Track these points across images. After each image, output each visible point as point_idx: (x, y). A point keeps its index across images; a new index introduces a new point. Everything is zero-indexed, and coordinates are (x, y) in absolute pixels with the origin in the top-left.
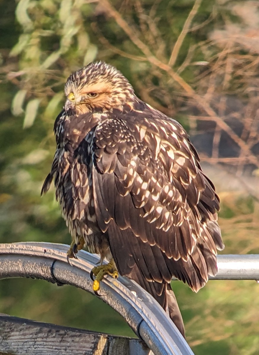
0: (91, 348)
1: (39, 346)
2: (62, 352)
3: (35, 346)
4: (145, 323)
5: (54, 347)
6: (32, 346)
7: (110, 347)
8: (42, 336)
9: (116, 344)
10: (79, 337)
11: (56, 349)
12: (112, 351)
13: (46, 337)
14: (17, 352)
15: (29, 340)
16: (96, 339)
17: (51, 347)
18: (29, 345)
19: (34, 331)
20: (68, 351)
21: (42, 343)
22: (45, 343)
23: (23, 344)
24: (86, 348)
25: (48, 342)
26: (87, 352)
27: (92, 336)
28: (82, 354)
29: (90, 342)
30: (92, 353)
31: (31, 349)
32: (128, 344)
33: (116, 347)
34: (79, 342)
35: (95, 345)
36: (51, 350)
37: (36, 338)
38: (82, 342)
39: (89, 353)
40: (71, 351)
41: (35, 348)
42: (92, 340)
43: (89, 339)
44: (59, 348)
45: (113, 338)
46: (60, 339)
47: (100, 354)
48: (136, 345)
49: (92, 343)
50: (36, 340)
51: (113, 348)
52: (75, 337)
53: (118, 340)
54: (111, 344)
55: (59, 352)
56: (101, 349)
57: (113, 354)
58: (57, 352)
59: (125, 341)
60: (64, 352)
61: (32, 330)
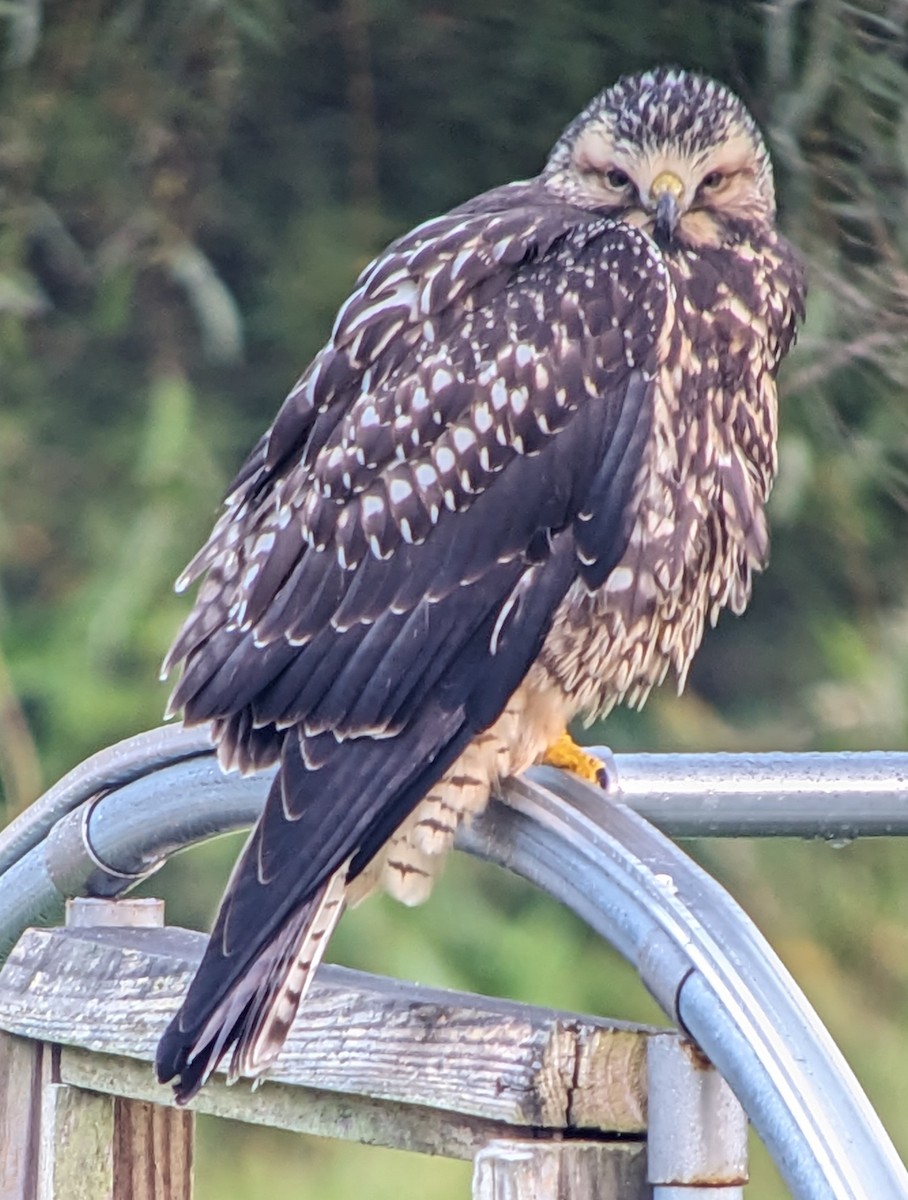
0: (519, 1061)
1: (354, 1054)
2: (427, 1075)
3: (343, 1055)
4: (699, 982)
5: (403, 1059)
6: (332, 1055)
7: (584, 1062)
8: (364, 1021)
9: (603, 1048)
10: (482, 1025)
11: (409, 1064)
12: (591, 1074)
13: (379, 1025)
14: (285, 1073)
15: (324, 1033)
16: (536, 1035)
17: (394, 1058)
18: (324, 1051)
19: (340, 1005)
20: (445, 1071)
21: (363, 1044)
22: (374, 1046)
23: (306, 1046)
24: (505, 1061)
25: (384, 1040)
26: (507, 1075)
27: (525, 1022)
28: (490, 1081)
29: (519, 1044)
30: (523, 1080)
31: (329, 1064)
32: (644, 1050)
33: (602, 1061)
34: (481, 1042)
35: (533, 1053)
36: (394, 1068)
37: (346, 1028)
38: (491, 1042)
39: (515, 1079)
40: (454, 1072)
41: (343, 1061)
42: (524, 1035)
43: (513, 1034)
44: (419, 1060)
45: (592, 1029)
46: (420, 1035)
47: (550, 1082)
48: (671, 1054)
49: (524, 1046)
50: (344, 1034)
51: (593, 1064)
52: (470, 1027)
53: (609, 1037)
54: (586, 1050)
55: (420, 1075)
56: (553, 1066)
57: (592, 1082)
58: (411, 1073)
59: (634, 1038)
60: (432, 1075)
61: (335, 999)
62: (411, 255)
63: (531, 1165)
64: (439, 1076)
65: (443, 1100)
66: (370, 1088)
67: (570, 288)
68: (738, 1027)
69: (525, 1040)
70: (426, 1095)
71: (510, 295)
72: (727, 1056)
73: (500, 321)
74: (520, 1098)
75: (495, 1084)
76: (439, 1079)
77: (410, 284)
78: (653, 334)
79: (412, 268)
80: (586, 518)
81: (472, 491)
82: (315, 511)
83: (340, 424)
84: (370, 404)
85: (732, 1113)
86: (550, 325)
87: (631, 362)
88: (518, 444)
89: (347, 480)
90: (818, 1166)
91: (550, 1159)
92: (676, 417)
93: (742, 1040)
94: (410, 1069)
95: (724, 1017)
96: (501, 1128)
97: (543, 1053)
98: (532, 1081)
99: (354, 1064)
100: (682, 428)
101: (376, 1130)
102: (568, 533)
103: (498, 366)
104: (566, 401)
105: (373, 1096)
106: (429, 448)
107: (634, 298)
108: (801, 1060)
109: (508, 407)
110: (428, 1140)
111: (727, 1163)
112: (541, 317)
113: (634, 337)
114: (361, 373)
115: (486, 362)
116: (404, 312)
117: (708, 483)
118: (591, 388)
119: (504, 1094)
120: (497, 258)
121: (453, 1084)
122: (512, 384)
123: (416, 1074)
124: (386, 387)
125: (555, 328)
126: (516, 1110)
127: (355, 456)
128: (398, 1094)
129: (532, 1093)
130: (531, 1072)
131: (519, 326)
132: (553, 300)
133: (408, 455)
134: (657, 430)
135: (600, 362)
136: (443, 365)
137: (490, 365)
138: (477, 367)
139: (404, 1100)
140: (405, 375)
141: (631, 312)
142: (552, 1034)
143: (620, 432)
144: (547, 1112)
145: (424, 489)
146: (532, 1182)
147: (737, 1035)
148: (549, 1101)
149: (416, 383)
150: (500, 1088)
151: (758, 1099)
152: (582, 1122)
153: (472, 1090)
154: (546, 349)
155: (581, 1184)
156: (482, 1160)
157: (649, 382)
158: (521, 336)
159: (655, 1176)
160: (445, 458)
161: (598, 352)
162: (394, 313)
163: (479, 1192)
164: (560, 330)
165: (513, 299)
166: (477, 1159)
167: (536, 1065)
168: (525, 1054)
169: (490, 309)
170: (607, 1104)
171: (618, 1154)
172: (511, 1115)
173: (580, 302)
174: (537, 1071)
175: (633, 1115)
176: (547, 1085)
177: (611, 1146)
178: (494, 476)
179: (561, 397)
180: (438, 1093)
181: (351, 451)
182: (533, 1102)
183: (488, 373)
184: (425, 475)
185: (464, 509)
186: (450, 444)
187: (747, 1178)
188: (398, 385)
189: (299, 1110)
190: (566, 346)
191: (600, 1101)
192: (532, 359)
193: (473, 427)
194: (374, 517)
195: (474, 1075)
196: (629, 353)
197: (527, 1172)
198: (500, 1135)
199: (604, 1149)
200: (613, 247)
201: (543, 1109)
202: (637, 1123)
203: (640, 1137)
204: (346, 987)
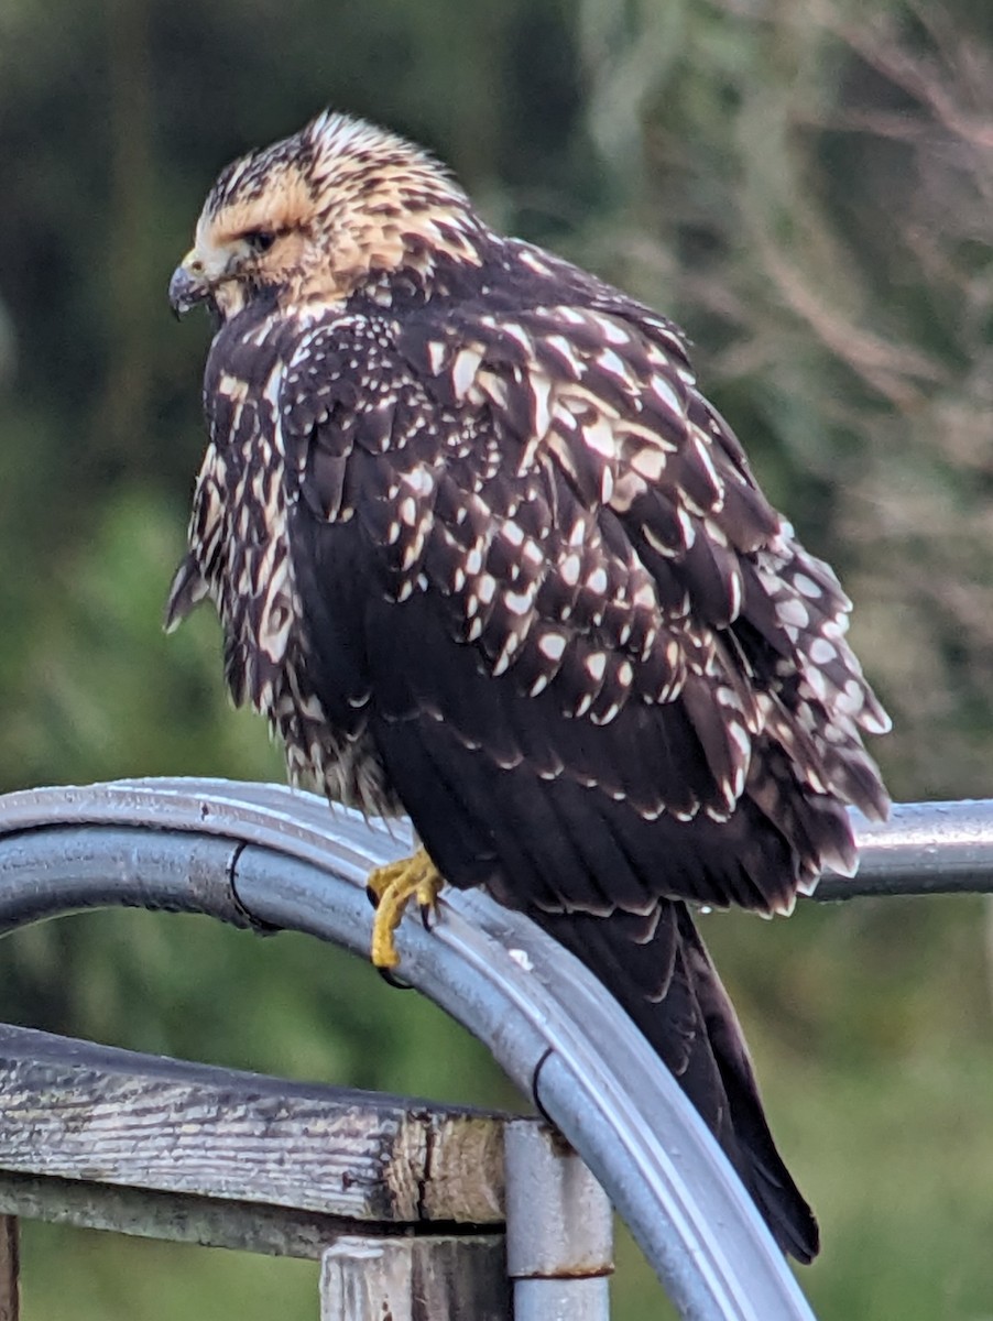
0: (367, 1154)
1: (189, 1152)
2: (268, 1172)
3: (177, 1152)
4: (558, 1063)
5: (242, 1155)
6: (166, 1153)
7: (436, 1151)
8: (198, 1116)
9: (456, 1137)
10: (326, 1117)
11: (248, 1160)
12: (444, 1164)
13: (214, 1121)
14: (115, 1174)
15: (156, 1131)
16: (384, 1125)
17: (232, 1154)
18: (157, 1149)
19: (172, 1101)
20: (287, 1166)
21: (199, 1140)
22: (210, 1142)
23: (136, 1144)
24: (352, 1154)
25: (221, 1136)
26: (354, 1170)
27: (371, 1112)
28: (336, 1176)
29: (365, 1136)
30: (371, 1173)
31: (163, 1163)
32: (500, 1136)
33: (456, 1150)
34: (325, 1135)
35: (381, 1144)
36: (232, 1164)
37: (180, 1124)
38: (336, 1135)
39: (363, 1173)
40: (297, 1167)
41: (177, 1159)
42: (372, 1125)
43: (359, 1125)
44: (259, 1156)
45: (443, 1117)
46: (260, 1128)
47: (401, 1175)
48: (531, 1140)
49: (371, 1137)
50: (178, 1130)
51: (446, 1152)
52: (313, 1119)
53: (462, 1125)
54: (438, 1140)
55: (261, 1171)
56: (404, 1158)
57: (446, 1173)
58: (250, 1170)
59: (489, 1125)
60: (274, 1171)
61: (166, 1094)
63: (381, 1262)
64: (281, 1171)
65: (285, 1197)
66: (208, 1186)
68: (600, 1110)
69: (372, 1131)
70: (267, 1193)
72: (589, 1142)
74: (369, 1193)
75: (341, 1178)
76: (281, 1175)
85: (594, 1196)
90: (688, 1252)
91: (401, 1253)
93: (605, 1123)
94: (249, 1165)
95: (586, 1099)
96: (349, 1225)
97: (391, 1144)
98: (380, 1172)
99: (189, 1162)
101: (216, 1231)
105: (211, 1194)
110: (272, 1240)
111: (591, 1253)
119: (352, 1189)
121: (296, 1180)
123: (256, 1170)
126: (364, 1205)
128: (237, 1192)
129: (381, 1187)
130: (379, 1164)
139: (244, 1198)
142: (401, 1123)
144: (397, 1206)
146: (383, 1280)
147: (599, 1118)
148: (400, 1194)
150: (347, 1182)
151: (623, 1186)
152: (437, 1213)
153: (316, 1185)
155: (436, 1281)
156: (330, 1259)
159: (518, 1268)
163: (327, 1293)
166: (324, 1257)
167: (385, 1157)
168: (373, 1146)
170: (462, 1196)
171: (474, 1246)
172: (359, 1210)
174: (386, 1164)
175: (489, 1206)
176: (397, 1178)
177: (466, 1240)
180: (280, 1190)
182: (381, 1194)
187: (612, 1266)
189: (132, 1212)
191: (454, 1193)
195: (319, 1170)
197: (378, 1270)
198: (349, 1232)
199: (459, 1242)
201: (394, 1202)
202: (494, 1213)
203: (498, 1228)
204: (177, 1081)
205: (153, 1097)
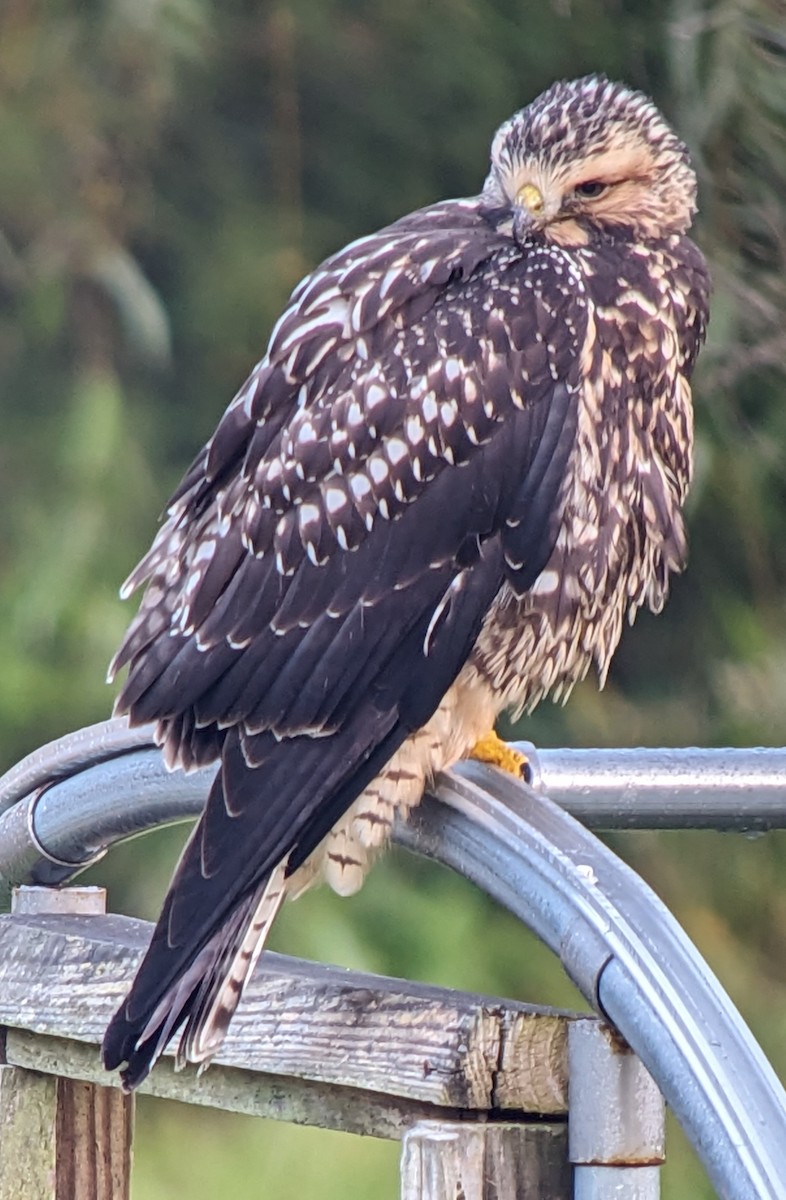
0: (446, 1045)
1: (287, 1037)
2: (357, 1058)
3: (276, 1038)
4: (618, 968)
5: (338, 1043)
6: (267, 1038)
7: (508, 1045)
8: (297, 1005)
9: (525, 1033)
10: (410, 1010)
11: (340, 1048)
12: (515, 1058)
13: (312, 1010)
14: (222, 1055)
15: (259, 1017)
16: (462, 1020)
17: (326, 1041)
18: (259, 1034)
19: (274, 990)
20: (375, 1054)
21: (297, 1028)
22: (307, 1029)
23: (241, 1029)
24: (432, 1044)
25: (316, 1024)
26: (434, 1058)
27: (451, 1007)
28: (418, 1064)
29: (445, 1028)
30: (450, 1063)
31: (264, 1047)
32: (565, 1035)
33: (526, 1045)
34: (410, 1026)
35: (459, 1036)
36: (326, 1051)
37: (280, 1012)
38: (419, 1026)
39: (442, 1062)
40: (384, 1055)
41: (277, 1044)
42: (451, 1019)
43: (440, 1019)
44: (350, 1044)
45: (516, 1014)
46: (352, 1018)
47: (476, 1065)
48: (592, 1038)
49: (450, 1030)
50: (278, 1018)
51: (517, 1047)
52: (399, 1011)
53: (532, 1022)
54: (510, 1034)
55: (350, 1057)
56: (479, 1049)
57: (516, 1065)
58: (342, 1056)
59: (556, 1023)
60: (363, 1058)
61: (270, 984)
62: (343, 273)
63: (457, 1145)
64: (368, 1058)
65: (373, 1082)
66: (304, 1070)
67: (495, 305)
68: (655, 1013)
69: (451, 1025)
70: (356, 1078)
71: (439, 313)
72: (645, 1041)
73: (431, 339)
74: (446, 1081)
75: (423, 1066)
76: (368, 1062)
77: (341, 303)
78: (575, 348)
79: (343, 287)
80: (513, 525)
81: (405, 500)
82: (254, 520)
83: (277, 437)
84: (307, 420)
85: (651, 1096)
86: (478, 341)
87: (555, 376)
88: (448, 454)
89: (286, 492)
90: (732, 1146)
91: (475, 1138)
92: (599, 427)
93: (659, 1025)
94: (341, 1052)
95: (643, 1003)
96: (428, 1109)
97: (469, 1037)
98: (458, 1064)
99: (287, 1047)
100: (605, 438)
101: (308, 1110)
102: (497, 539)
103: (429, 380)
104: (493, 414)
105: (306, 1077)
106: (364, 461)
107: (557, 314)
108: (715, 1045)
109: (438, 420)
110: (358, 1121)
111: (645, 1144)
112: (469, 333)
113: (557, 351)
114: (298, 388)
115: (417, 378)
116: (336, 329)
117: (629, 489)
118: (517, 401)
119: (433, 1077)
120: (424, 279)
121: (383, 1067)
122: (441, 397)
123: (347, 1056)
124: (321, 404)
125: (482, 343)
126: (442, 1091)
127: (294, 470)
128: (330, 1076)
129: (458, 1076)
130: (456, 1055)
131: (448, 343)
132: (480, 317)
133: (344, 467)
134: (580, 440)
135: (525, 375)
136: (376, 381)
137: (420, 380)
138: (408, 383)
139: (335, 1081)
140: (340, 392)
141: (554, 328)
142: (477, 1018)
143: (545, 442)
144: (472, 1093)
145: (359, 499)
146: (457, 1163)
147: (654, 1020)
148: (475, 1083)
149: (350, 399)
150: (428, 1071)
151: (675, 1083)
152: (507, 1102)
153: (400, 1072)
154: (474, 363)
155: (505, 1164)
156: (410, 1140)
157: (572, 395)
158: (450, 351)
159: (578, 1155)
160: (378, 469)
161: (524, 365)
162: (326, 331)
163: (407, 1171)
164: (487, 345)
165: (442, 317)
166: (406, 1139)
167: (462, 1048)
168: (452, 1038)
169: (421, 326)
170: (530, 1086)
171: (541, 1134)
172: (439, 1097)
173: (505, 318)
174: (463, 1055)
175: (554, 1097)
176: (472, 1068)
177: (534, 1128)
178: (424, 486)
179: (489, 409)
180: (368, 1075)
181: (290, 465)
182: (458, 1083)
183: (420, 387)
184: (360, 485)
185: (397, 518)
186: (385, 456)
187: (664, 1158)
188: (333, 402)
189: (235, 1091)
190: (493, 360)
191: (523, 1084)
192: (461, 373)
193: (405, 438)
194: (311, 525)
195: (402, 1058)
196: (553, 367)
197: (454, 1150)
198: (428, 1116)
199: (526, 1130)
200: (537, 267)
201: (469, 1091)
202: (559, 1104)
203: (562, 1118)
204: (281, 973)
205: (258, 987)
